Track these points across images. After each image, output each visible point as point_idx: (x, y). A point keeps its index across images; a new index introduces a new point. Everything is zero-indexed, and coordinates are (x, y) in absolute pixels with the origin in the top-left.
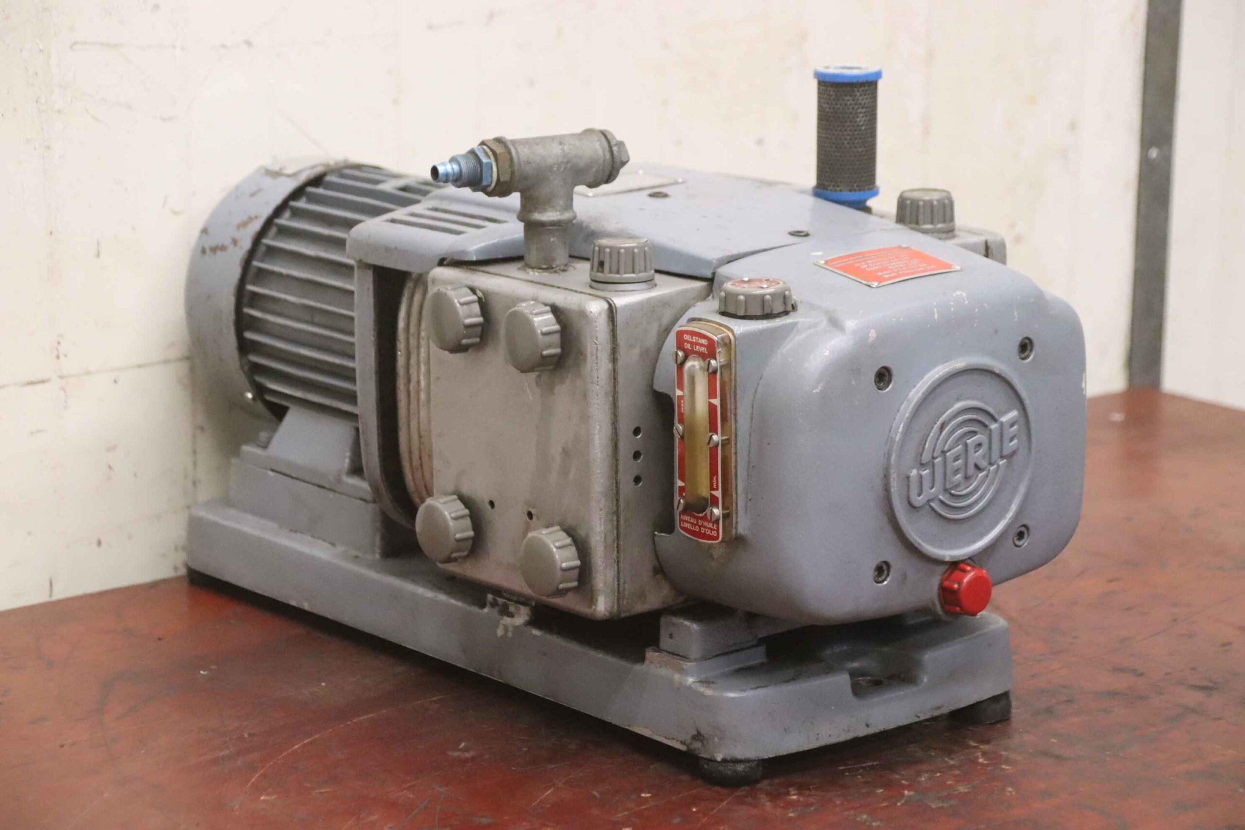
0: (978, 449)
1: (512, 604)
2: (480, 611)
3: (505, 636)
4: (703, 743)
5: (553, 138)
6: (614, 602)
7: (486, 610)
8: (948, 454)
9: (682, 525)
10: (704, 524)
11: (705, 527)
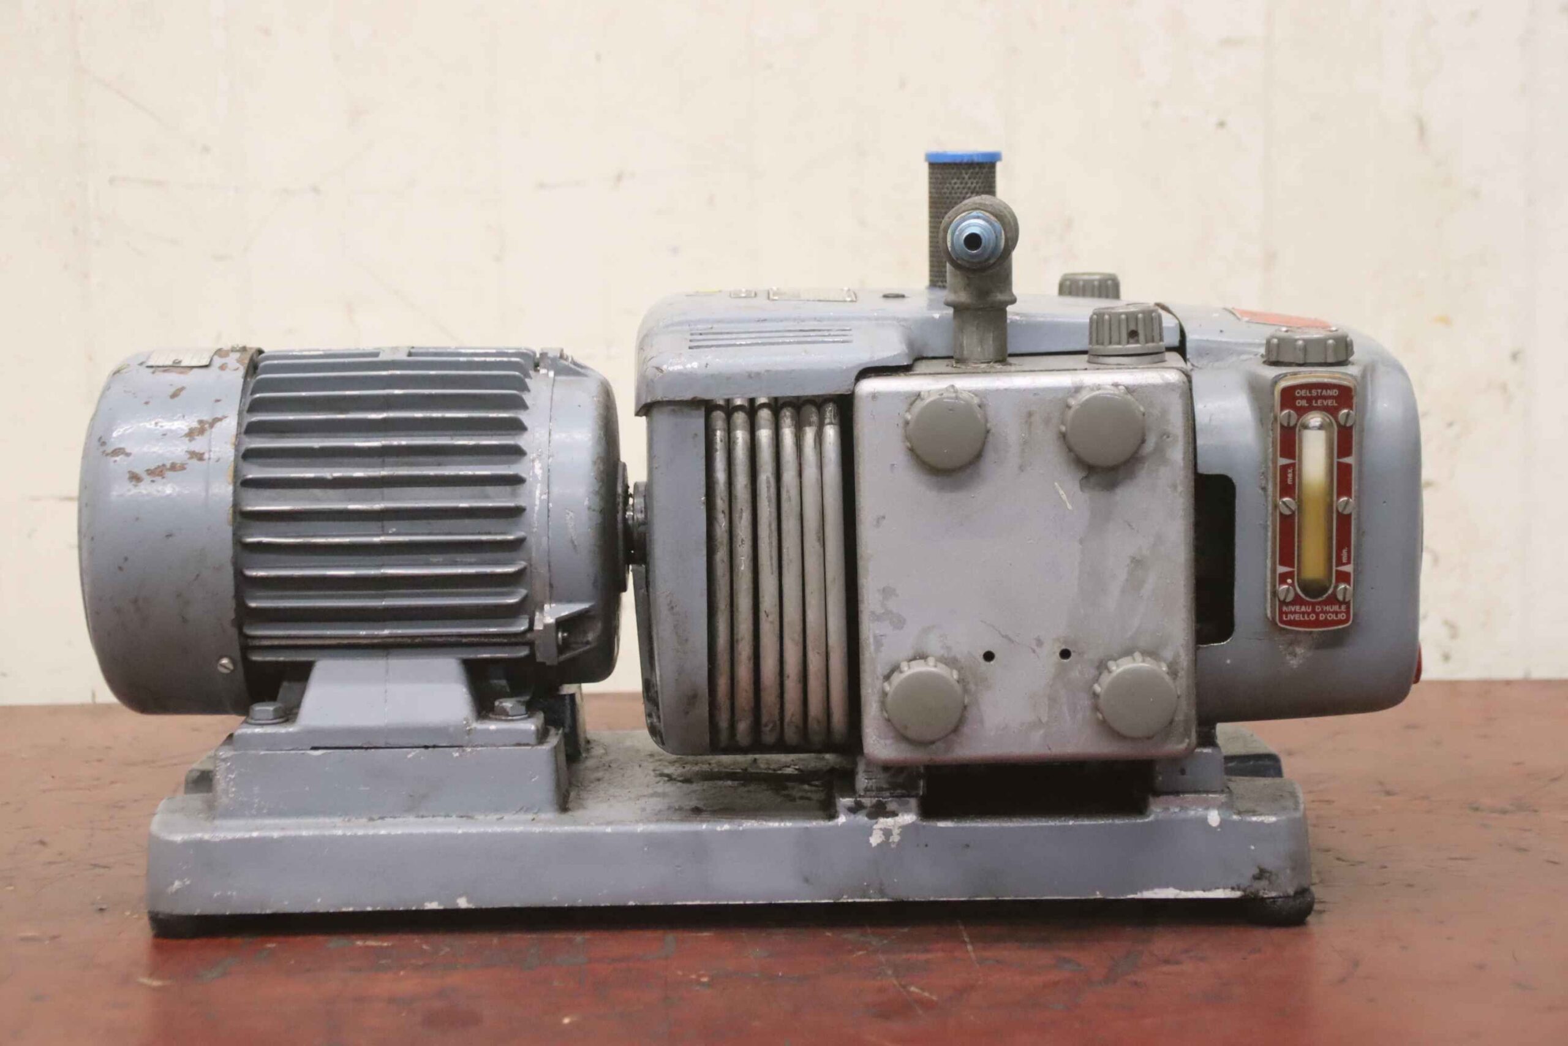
1: (891, 801)
2: (831, 823)
3: (885, 844)
4: (1269, 880)
7: (842, 819)
9: (1284, 619)
10: (1324, 609)
11: (1326, 612)
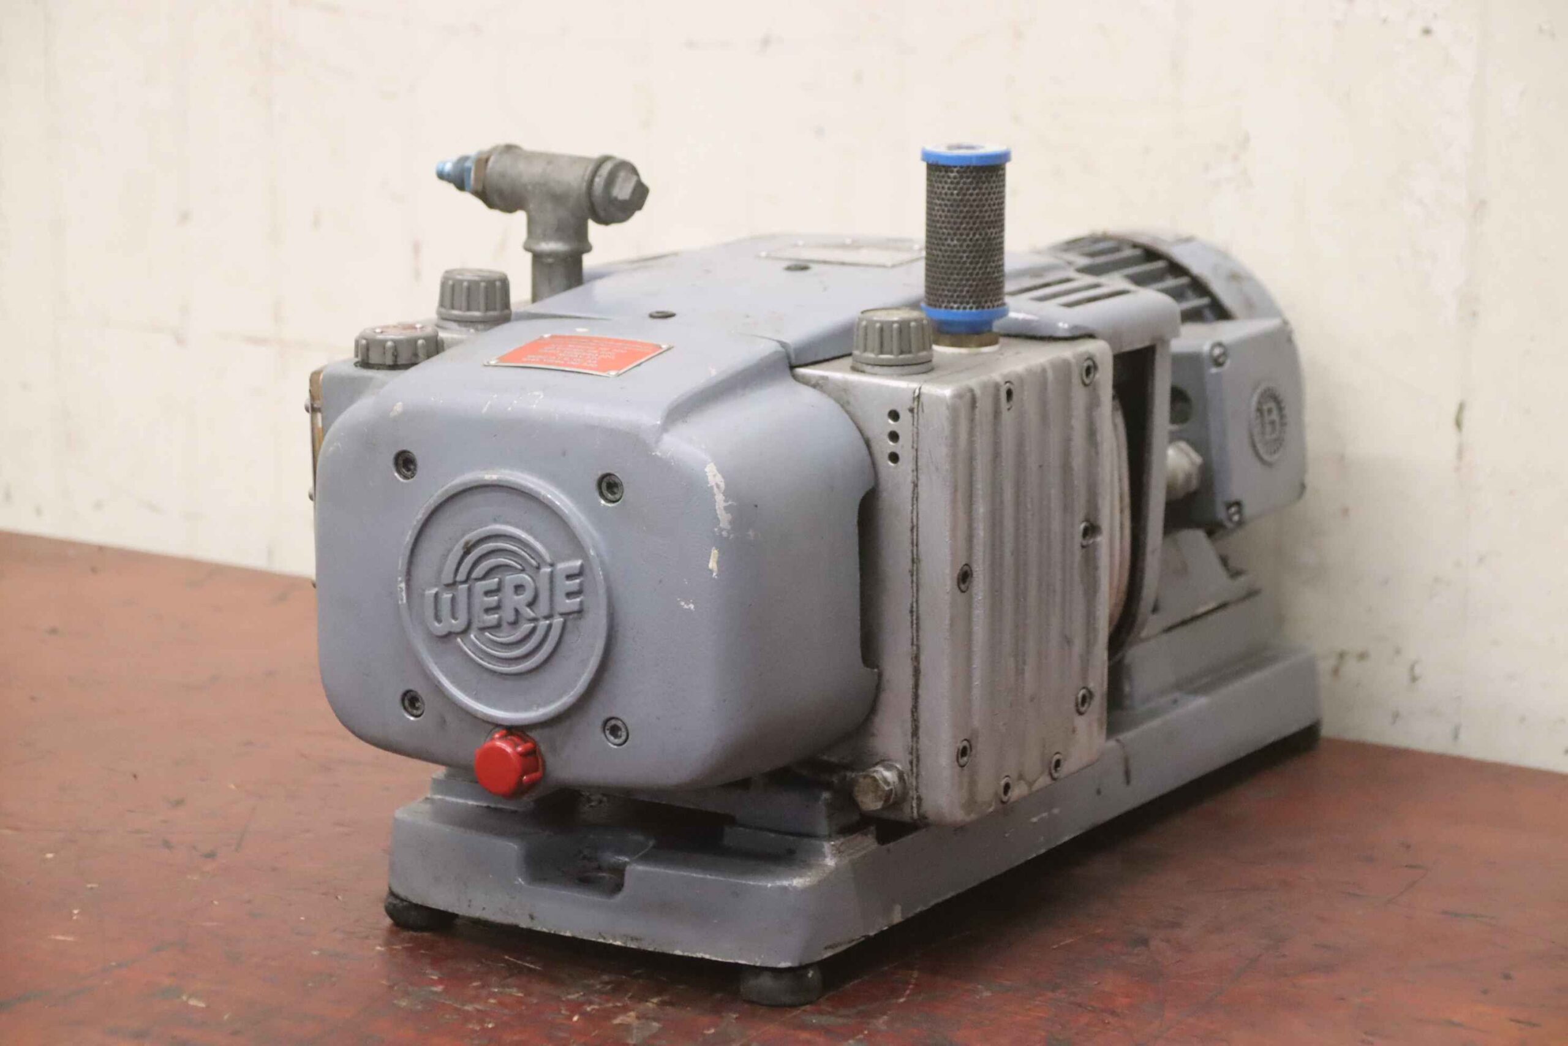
0: (522, 593)
8: (477, 584)
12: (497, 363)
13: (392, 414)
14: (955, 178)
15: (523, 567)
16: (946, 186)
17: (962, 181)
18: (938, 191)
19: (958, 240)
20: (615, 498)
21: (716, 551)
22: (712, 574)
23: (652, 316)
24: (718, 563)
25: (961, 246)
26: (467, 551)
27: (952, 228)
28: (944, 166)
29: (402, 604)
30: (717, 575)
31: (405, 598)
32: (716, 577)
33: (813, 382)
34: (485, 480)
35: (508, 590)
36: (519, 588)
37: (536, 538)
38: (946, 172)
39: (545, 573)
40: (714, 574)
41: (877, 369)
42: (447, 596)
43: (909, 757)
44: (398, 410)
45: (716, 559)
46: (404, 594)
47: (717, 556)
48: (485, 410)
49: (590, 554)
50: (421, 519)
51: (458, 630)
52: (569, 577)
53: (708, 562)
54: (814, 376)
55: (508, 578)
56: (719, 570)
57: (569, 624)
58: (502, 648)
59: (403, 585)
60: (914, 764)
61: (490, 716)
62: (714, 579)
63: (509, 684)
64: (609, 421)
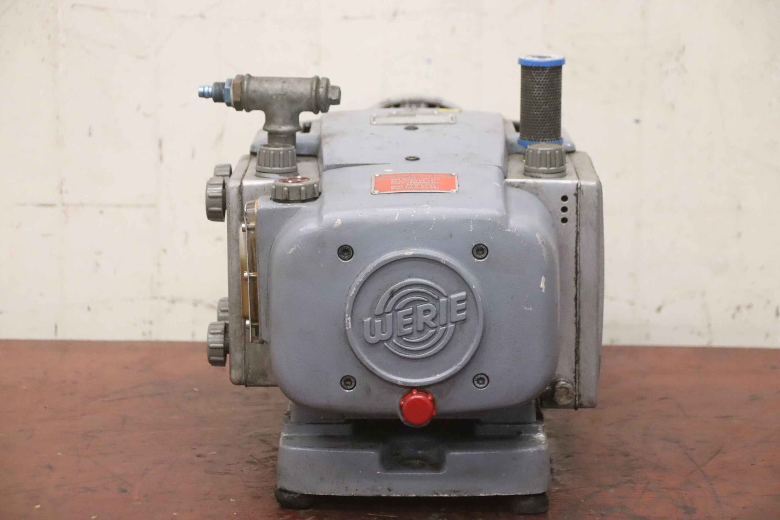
0: (428, 313)
5: (280, 79)
6: (242, 374)
8: (399, 312)
12: (379, 192)
13: (335, 226)
14: (547, 73)
15: (428, 300)
16: (543, 78)
17: (551, 74)
18: (537, 81)
19: (549, 105)
20: (482, 257)
21: (544, 278)
22: (542, 290)
23: (408, 159)
24: (545, 284)
25: (550, 108)
26: (392, 294)
27: (545, 99)
28: (541, 67)
29: (349, 329)
30: (544, 291)
31: (350, 326)
32: (544, 292)
33: (516, 185)
34: (405, 256)
35: (420, 313)
36: (427, 311)
37: (436, 283)
38: (543, 70)
39: (443, 301)
40: (543, 290)
41: (549, 176)
42: (378, 321)
43: (574, 375)
44: (338, 223)
45: (544, 282)
46: (350, 323)
47: (544, 280)
48: (396, 218)
49: (473, 287)
50: (362, 281)
51: (386, 339)
52: (459, 302)
53: (540, 284)
54: (517, 182)
55: (419, 306)
56: (545, 288)
57: (457, 327)
58: (413, 345)
59: (349, 319)
60: (577, 378)
61: (406, 383)
62: (543, 292)
63: (418, 364)
64: (477, 216)
